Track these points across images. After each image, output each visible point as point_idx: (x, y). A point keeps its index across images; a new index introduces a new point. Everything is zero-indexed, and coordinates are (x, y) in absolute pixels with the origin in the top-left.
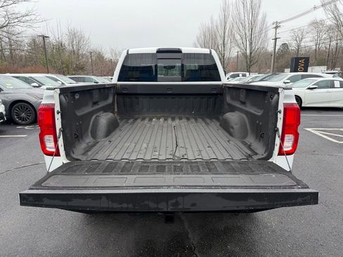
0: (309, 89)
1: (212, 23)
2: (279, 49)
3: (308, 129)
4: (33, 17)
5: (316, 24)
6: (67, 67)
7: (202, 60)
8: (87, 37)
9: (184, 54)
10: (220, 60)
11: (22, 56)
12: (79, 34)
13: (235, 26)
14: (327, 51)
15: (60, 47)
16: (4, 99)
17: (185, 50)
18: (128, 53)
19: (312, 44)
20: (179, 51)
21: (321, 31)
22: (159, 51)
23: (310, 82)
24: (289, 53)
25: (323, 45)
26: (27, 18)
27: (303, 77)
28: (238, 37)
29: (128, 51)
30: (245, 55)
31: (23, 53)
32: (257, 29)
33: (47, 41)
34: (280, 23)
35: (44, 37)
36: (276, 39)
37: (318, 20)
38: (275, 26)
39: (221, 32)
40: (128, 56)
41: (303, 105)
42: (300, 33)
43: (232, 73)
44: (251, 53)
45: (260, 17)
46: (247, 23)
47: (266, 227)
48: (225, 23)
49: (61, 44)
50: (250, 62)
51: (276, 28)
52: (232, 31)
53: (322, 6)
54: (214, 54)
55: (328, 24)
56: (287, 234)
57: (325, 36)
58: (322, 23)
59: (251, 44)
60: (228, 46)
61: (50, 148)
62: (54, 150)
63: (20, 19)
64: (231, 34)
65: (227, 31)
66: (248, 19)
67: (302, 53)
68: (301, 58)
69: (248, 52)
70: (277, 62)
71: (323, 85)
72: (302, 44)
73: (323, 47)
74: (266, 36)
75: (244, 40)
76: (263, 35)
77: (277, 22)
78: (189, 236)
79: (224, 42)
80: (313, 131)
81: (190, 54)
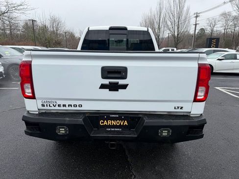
0: (218, 59)
1: (151, 13)
2: (198, 32)
3: (217, 88)
4: (25, 7)
5: (224, 15)
6: (49, 42)
7: (142, 36)
8: (63, 22)
9: (129, 31)
10: (156, 39)
11: (18, 34)
12: (57, 19)
13: (167, 15)
14: (232, 34)
15: (44, 29)
16: (3, 62)
17: (130, 28)
18: (88, 30)
19: (221, 29)
20: (125, 29)
21: (228, 20)
22: (111, 29)
23: (220, 55)
24: (205, 35)
25: (230, 30)
26: (21, 7)
27: (215, 51)
28: (169, 23)
29: (89, 28)
30: (173, 36)
31: (19, 32)
32: (183, 18)
33: (35, 24)
34: (199, 13)
35: (33, 21)
36: (196, 25)
37: (227, 12)
38: (195, 15)
39: (157, 19)
40: (89, 32)
41: (214, 71)
42: (213, 21)
43: (164, 48)
44: (178, 35)
45: (185, 9)
46: (176, 13)
47: (184, 155)
48: (160, 13)
49: (45, 26)
50: (177, 41)
51: (197, 17)
52: (165, 19)
53: (230, 1)
54: (150, 31)
55: (233, 15)
56: (199, 160)
57: (231, 23)
58: (229, 14)
59: (178, 28)
60: (162, 29)
61: (28, 93)
62: (31, 95)
63: (16, 7)
64: (164, 21)
65: (161, 19)
66: (177, 10)
67: (215, 35)
68: (214, 39)
69: (176, 34)
70: (196, 42)
71: (228, 57)
72: (215, 29)
73: (229, 31)
74: (189, 22)
75: (173, 25)
76: (187, 22)
77: (197, 13)
78: (129, 159)
79: (159, 26)
80: (220, 89)
81: (133, 31)
